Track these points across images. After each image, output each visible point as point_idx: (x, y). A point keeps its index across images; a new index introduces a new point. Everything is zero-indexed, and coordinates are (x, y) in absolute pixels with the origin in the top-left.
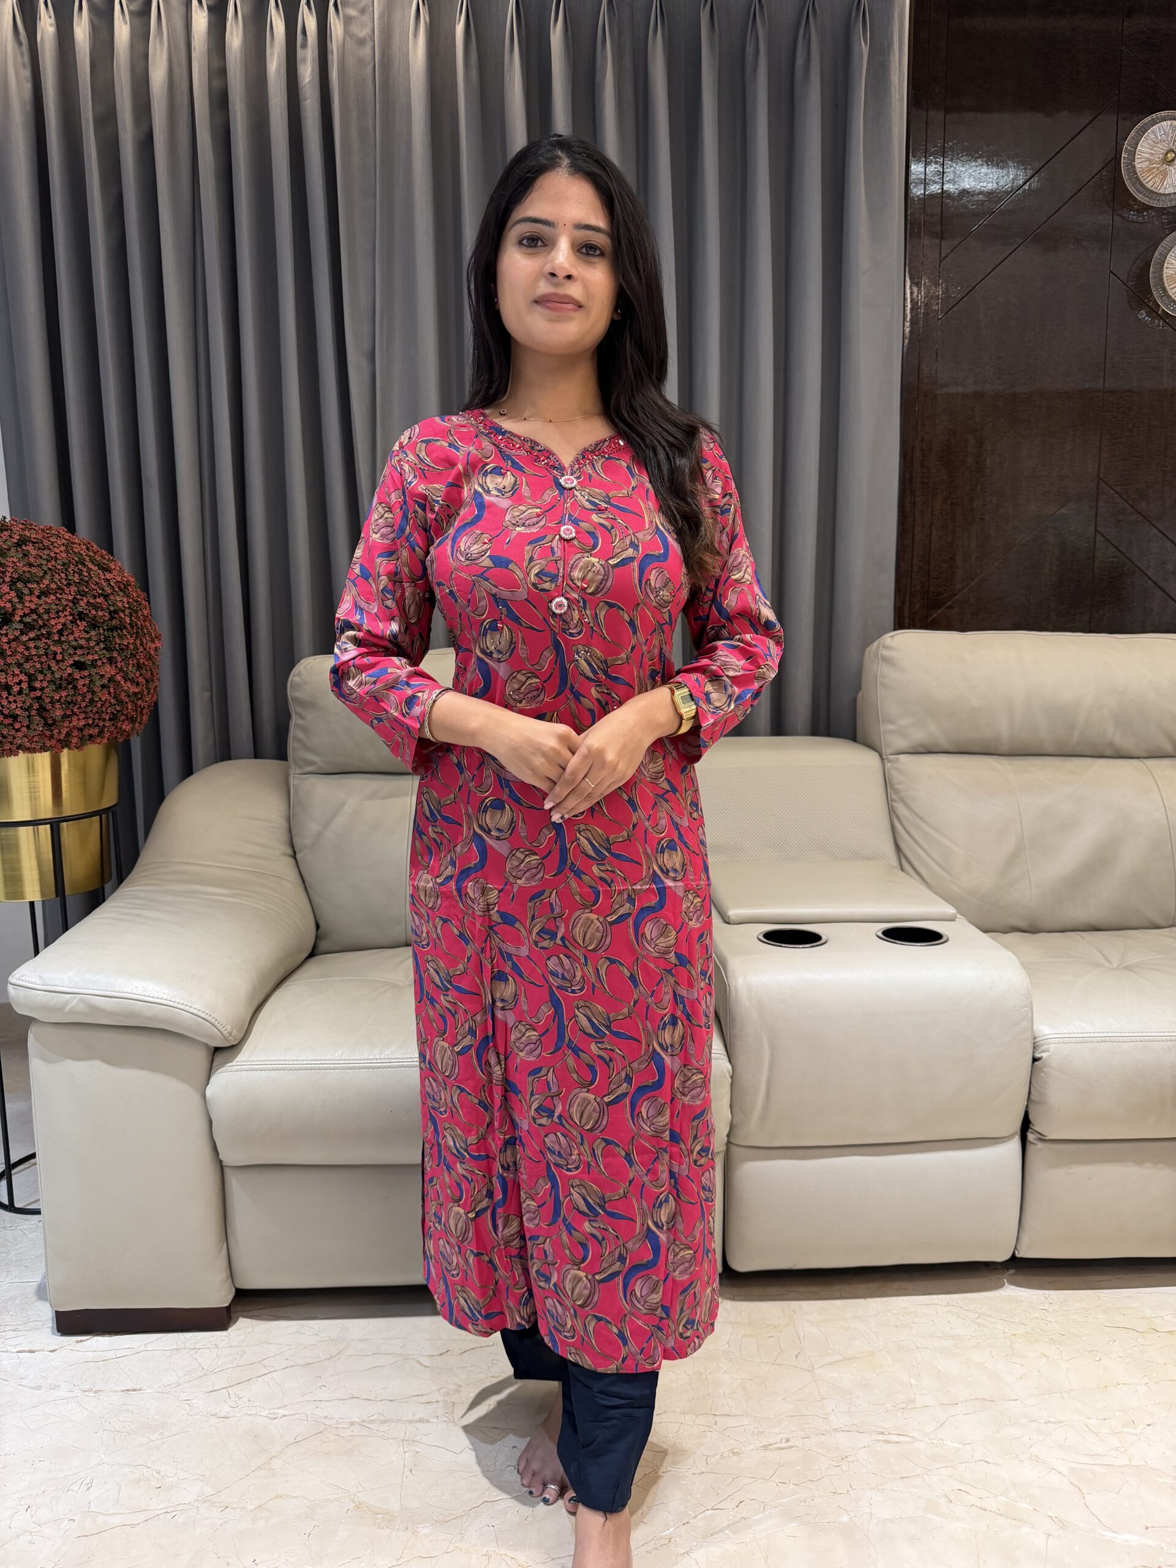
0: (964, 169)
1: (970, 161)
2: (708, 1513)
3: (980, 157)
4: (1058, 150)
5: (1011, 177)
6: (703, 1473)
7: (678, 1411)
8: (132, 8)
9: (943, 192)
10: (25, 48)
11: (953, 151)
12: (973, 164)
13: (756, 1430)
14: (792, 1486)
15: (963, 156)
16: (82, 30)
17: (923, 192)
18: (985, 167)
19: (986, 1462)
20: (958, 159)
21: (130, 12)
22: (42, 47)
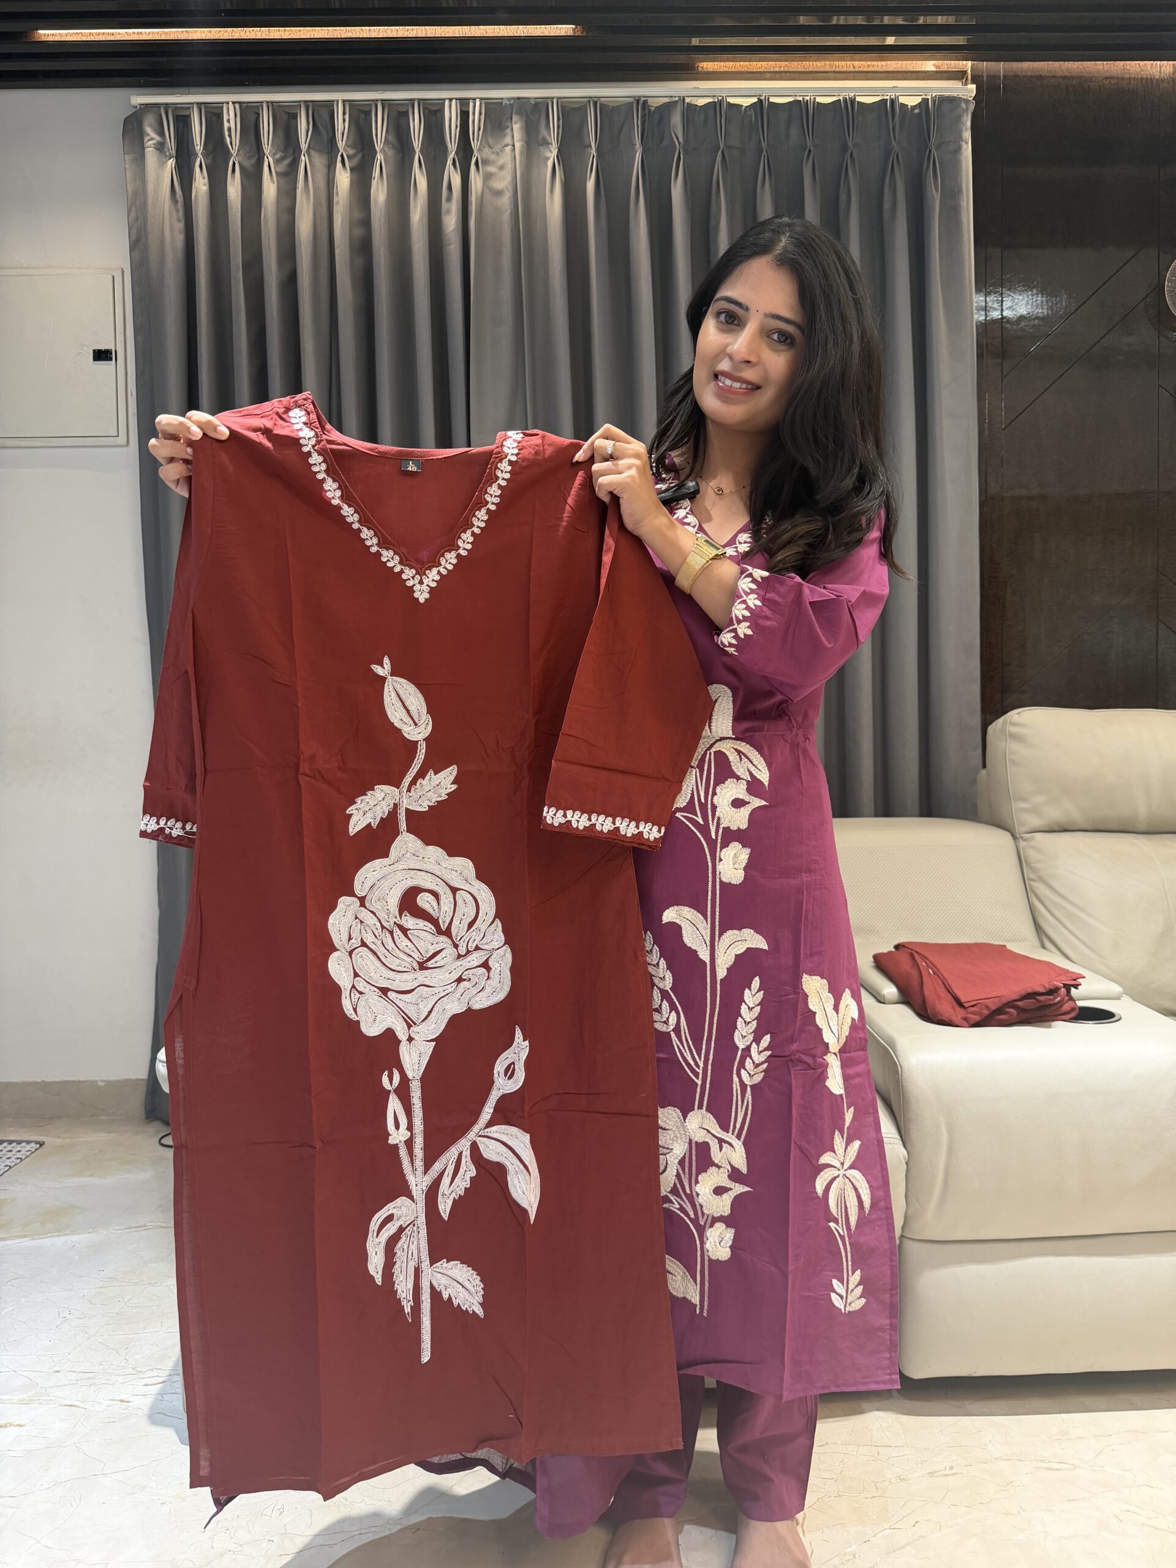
0: (1021, 297)
1: (1026, 290)
2: (889, 1531)
3: (1036, 287)
4: (1106, 280)
5: (1064, 304)
6: (875, 1497)
7: (839, 1442)
8: (279, 170)
9: (1002, 318)
10: (180, 205)
11: (1010, 282)
12: (1030, 293)
13: (919, 1459)
14: (963, 1509)
15: (1019, 286)
16: (234, 189)
17: (984, 318)
18: (1040, 295)
19: (1149, 1486)
20: (1015, 289)
21: (277, 173)
22: (196, 203)
